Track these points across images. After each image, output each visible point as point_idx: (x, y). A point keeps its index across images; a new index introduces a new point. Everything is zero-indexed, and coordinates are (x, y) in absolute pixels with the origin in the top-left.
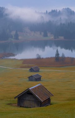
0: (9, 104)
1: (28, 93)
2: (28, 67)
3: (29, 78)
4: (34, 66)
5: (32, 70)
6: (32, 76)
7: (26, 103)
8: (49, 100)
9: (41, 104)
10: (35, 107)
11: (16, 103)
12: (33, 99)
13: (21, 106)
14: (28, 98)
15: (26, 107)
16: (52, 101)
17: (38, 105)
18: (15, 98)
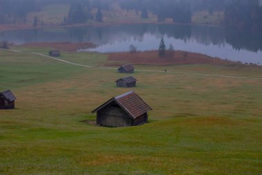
0: (83, 121)
1: (113, 104)
2: (117, 65)
3: (117, 81)
4: (125, 63)
5: (121, 70)
6: (121, 80)
7: (110, 120)
8: (145, 116)
9: (132, 122)
10: (123, 126)
11: (94, 120)
12: (121, 115)
13: (101, 125)
14: (113, 112)
15: (109, 126)
16: (149, 118)
17: (129, 124)
18: (93, 112)
